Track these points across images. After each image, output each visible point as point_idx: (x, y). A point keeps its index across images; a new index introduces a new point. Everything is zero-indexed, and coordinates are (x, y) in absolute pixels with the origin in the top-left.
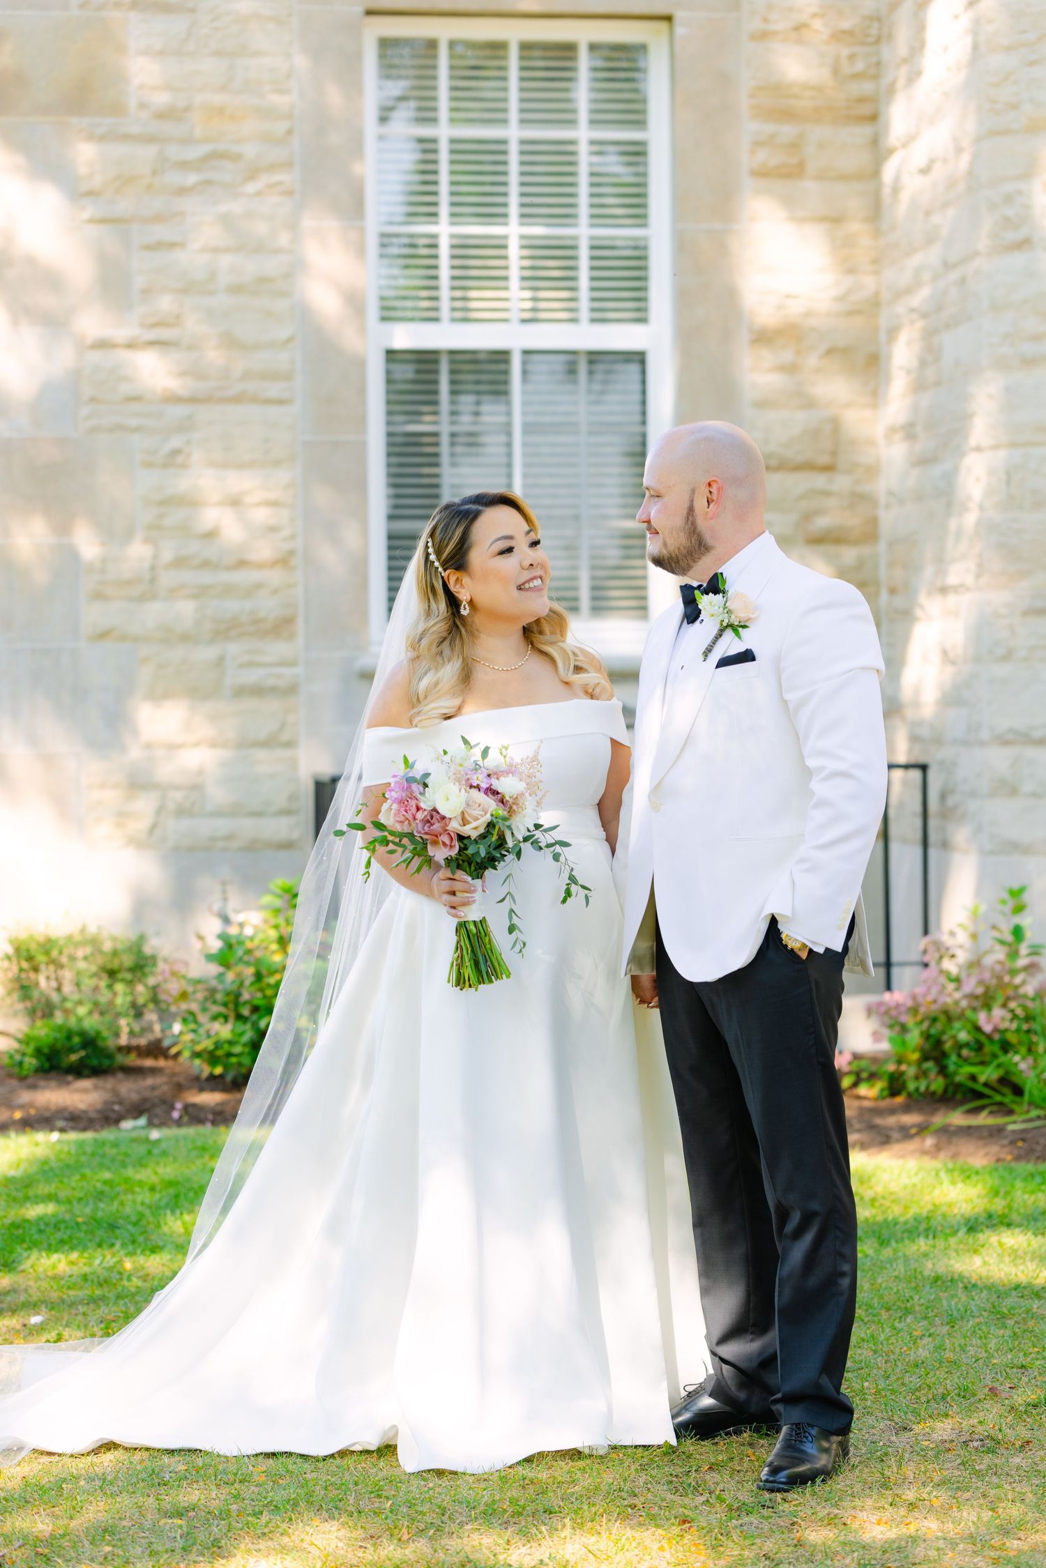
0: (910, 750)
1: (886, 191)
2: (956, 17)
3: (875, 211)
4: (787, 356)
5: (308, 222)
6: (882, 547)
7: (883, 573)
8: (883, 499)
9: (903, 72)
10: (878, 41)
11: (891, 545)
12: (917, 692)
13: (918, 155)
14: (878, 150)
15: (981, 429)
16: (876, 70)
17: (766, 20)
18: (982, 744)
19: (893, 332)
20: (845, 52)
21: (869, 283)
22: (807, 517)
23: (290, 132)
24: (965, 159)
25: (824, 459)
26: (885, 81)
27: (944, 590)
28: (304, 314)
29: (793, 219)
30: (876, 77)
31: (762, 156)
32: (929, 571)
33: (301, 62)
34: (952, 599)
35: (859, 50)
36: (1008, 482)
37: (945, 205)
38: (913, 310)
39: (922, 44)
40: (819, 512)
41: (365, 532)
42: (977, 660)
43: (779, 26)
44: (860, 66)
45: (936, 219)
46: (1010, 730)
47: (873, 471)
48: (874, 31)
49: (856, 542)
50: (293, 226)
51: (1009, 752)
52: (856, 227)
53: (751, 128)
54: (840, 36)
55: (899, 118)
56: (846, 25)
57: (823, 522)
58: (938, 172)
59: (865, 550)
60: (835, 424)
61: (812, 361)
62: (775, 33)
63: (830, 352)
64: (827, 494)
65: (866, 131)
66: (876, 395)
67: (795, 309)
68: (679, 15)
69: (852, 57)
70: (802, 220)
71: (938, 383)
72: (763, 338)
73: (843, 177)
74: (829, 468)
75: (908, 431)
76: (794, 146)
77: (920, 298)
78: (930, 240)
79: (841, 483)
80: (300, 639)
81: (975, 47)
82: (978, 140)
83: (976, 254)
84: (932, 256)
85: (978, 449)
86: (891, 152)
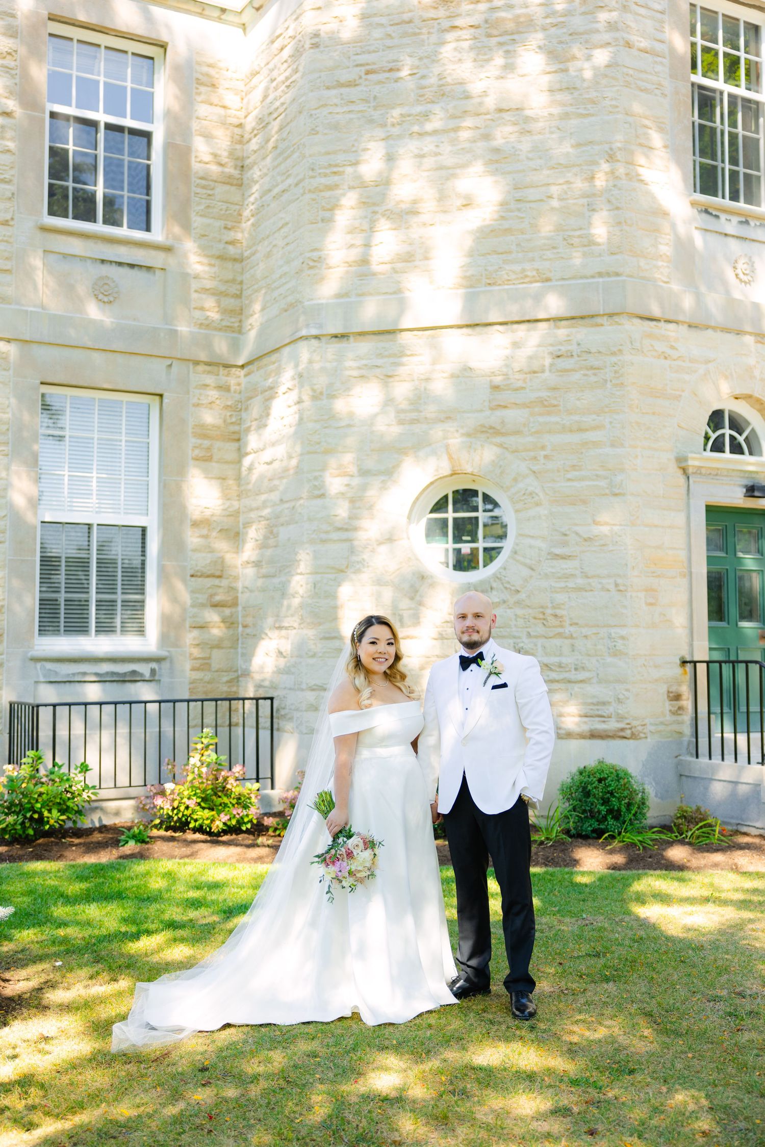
0: (256, 691)
1: (244, 469)
2: (289, 407)
3: (238, 478)
4: (205, 532)
5: (14, 468)
6: (240, 608)
7: (240, 619)
8: (240, 590)
9: (254, 424)
10: (241, 410)
11: (244, 608)
12: (262, 667)
13: (267, 456)
14: (241, 453)
15: (302, 568)
16: (240, 422)
17: (199, 399)
18: (302, 690)
19: (247, 524)
20: (229, 414)
21: (236, 504)
22: (211, 596)
23: (8, 430)
24: (294, 462)
25: (218, 573)
26: (244, 426)
27: (280, 628)
28: (11, 506)
29: (206, 478)
30: (239, 424)
31: (197, 452)
32: (270, 621)
33: (13, 401)
34: (284, 632)
35: (233, 413)
36: (315, 587)
37: (281, 478)
38: (261, 517)
39: (268, 415)
40: (215, 594)
41: (34, 599)
42: (300, 656)
43: (204, 402)
44: (234, 420)
45: (276, 482)
46: (315, 685)
47: (236, 578)
48: (239, 406)
49: (229, 607)
50: (7, 469)
51: (313, 693)
52: (231, 482)
53: (193, 441)
54: (227, 407)
55: (253, 441)
56: (229, 403)
57: (218, 598)
58: (276, 465)
59: (234, 610)
60: (222, 560)
61: (214, 534)
62: (203, 404)
63: (221, 530)
64: (220, 587)
65: (235, 445)
66: (238, 549)
67: (208, 513)
68: (166, 395)
69: (231, 416)
70: (212, 478)
71: (275, 546)
72: (195, 524)
73: (227, 462)
74: (220, 577)
75: (257, 564)
76: (209, 449)
77: (266, 512)
78: (271, 490)
79: (224, 583)
80: (5, 643)
81: (301, 419)
82: (301, 455)
83: (301, 498)
84: (275, 496)
85: (301, 574)
86: (247, 454)
